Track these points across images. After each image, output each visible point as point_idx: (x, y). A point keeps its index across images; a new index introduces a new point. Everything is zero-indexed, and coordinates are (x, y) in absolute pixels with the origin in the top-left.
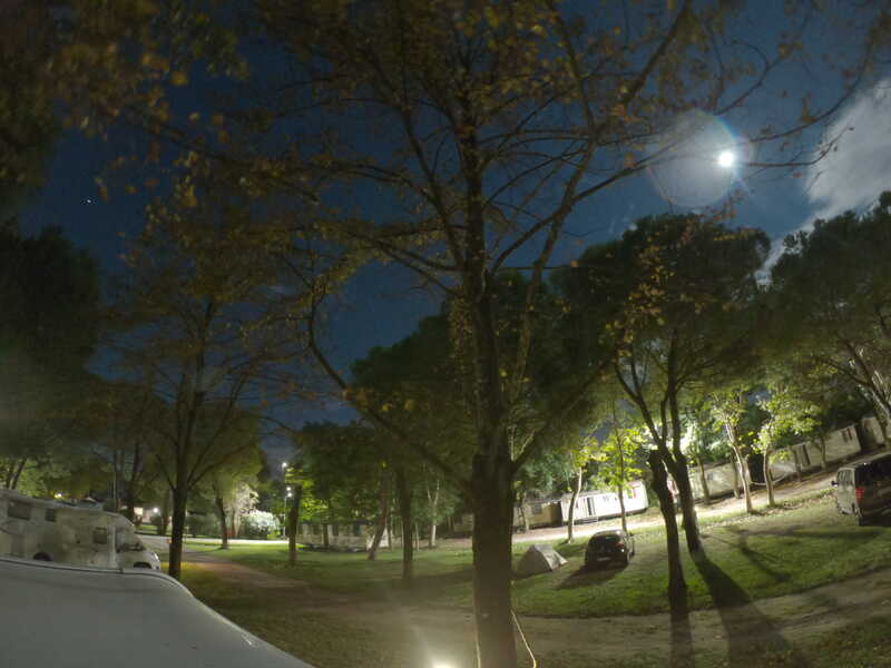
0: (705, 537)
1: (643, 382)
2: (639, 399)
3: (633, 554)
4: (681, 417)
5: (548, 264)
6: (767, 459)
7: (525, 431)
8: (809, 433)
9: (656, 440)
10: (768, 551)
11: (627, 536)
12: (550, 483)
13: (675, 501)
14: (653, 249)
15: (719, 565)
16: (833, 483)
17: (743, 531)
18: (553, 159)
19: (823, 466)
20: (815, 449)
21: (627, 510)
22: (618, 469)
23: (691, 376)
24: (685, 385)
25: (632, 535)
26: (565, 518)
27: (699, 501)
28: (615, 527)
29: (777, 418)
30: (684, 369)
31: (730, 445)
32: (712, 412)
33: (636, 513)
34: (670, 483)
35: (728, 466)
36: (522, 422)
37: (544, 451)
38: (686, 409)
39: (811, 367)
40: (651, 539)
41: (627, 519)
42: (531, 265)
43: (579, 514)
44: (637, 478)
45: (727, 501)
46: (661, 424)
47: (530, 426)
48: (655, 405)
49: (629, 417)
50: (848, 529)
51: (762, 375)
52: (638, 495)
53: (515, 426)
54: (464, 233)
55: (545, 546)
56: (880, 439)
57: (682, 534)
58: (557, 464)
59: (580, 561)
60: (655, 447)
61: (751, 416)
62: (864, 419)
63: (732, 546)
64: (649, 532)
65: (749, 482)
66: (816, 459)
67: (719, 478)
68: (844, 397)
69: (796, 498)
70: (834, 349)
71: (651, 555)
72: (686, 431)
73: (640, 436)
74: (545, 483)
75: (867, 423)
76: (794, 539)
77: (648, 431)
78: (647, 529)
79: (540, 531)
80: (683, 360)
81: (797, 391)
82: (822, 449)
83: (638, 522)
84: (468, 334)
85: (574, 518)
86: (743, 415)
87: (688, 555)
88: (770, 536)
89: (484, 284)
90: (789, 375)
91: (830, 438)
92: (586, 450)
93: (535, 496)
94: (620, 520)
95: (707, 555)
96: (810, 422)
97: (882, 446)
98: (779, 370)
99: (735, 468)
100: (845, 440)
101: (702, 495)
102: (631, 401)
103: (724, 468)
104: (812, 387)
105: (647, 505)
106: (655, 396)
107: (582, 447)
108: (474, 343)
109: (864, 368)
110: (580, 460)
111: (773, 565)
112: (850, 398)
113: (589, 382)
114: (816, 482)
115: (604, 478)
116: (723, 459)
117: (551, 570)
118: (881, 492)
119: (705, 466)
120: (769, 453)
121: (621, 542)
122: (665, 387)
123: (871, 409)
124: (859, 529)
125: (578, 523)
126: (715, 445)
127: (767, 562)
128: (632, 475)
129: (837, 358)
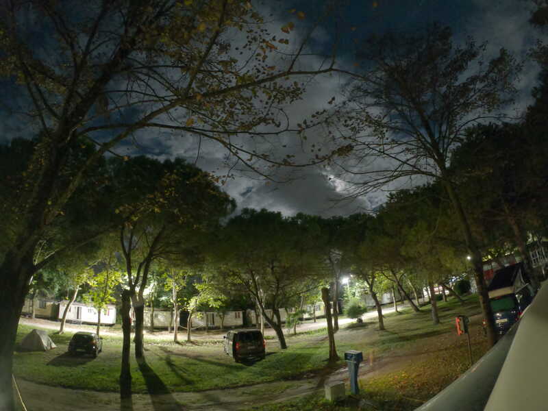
0: (147, 350)
1: (135, 247)
2: (128, 256)
3: (100, 351)
4: (149, 276)
5: (112, 149)
6: (191, 315)
7: (50, 248)
8: (216, 308)
9: (130, 284)
10: (183, 366)
11: (98, 339)
12: (57, 289)
13: (133, 324)
14: (174, 176)
15: (152, 368)
16: (225, 337)
17: (169, 352)
18: (156, 96)
19: (221, 327)
20: (219, 318)
21: (101, 322)
22: (102, 295)
23: (163, 255)
24: (158, 258)
25: (101, 338)
26: (61, 316)
27: (147, 328)
28: (92, 331)
29: (202, 295)
30: (161, 249)
31: (172, 301)
32: (167, 280)
33: (107, 325)
34: (131, 313)
35: (169, 313)
36: (50, 241)
37: (58, 266)
38: (153, 273)
39: (229, 275)
40: (113, 344)
41: (101, 327)
42: (102, 144)
43: (71, 315)
44: (113, 304)
45: (163, 332)
46: (136, 276)
47: (54, 245)
48: (136, 263)
49: (118, 264)
50: (228, 363)
51: (201, 270)
52: (110, 315)
53: (45, 242)
54: (79, 100)
55: (42, 332)
56: (254, 322)
57: (133, 346)
58: (64, 277)
59: (65, 348)
60: (128, 288)
61: (188, 289)
62: (249, 310)
63: (161, 359)
64: (113, 339)
65: (179, 325)
66: (218, 322)
67: (162, 318)
68: (241, 296)
69: (202, 340)
70: (243, 271)
71: (112, 354)
72: (149, 285)
73: (121, 278)
74: (53, 288)
75: (249, 313)
76: (198, 362)
77: (127, 277)
78: (112, 338)
79: (42, 320)
80: (162, 244)
81: (218, 285)
82: (222, 318)
83: (107, 331)
84: (41, 165)
85: (66, 318)
86: (184, 288)
87: (135, 358)
88: (185, 358)
89: (69, 138)
90: (217, 275)
91: (227, 314)
92: (85, 275)
93: (44, 295)
94: (96, 327)
95: (147, 361)
96: (219, 303)
97: (254, 326)
98: (211, 270)
99: (172, 315)
100: (236, 317)
101: (149, 325)
102: (123, 256)
103: (165, 313)
104: (226, 286)
105: (115, 322)
106: (138, 257)
107: (84, 272)
108: (41, 173)
109: (256, 286)
110: (79, 281)
111: (184, 375)
112: (244, 298)
113: (101, 233)
114: (215, 334)
115: (91, 297)
116: (167, 308)
117: (44, 351)
118: (249, 348)
119: (155, 309)
120: (193, 312)
121: (94, 341)
122: (146, 255)
123: (253, 307)
124: (234, 363)
125: (69, 322)
126: (164, 298)
127: (181, 372)
128: (110, 300)
129: (244, 276)
